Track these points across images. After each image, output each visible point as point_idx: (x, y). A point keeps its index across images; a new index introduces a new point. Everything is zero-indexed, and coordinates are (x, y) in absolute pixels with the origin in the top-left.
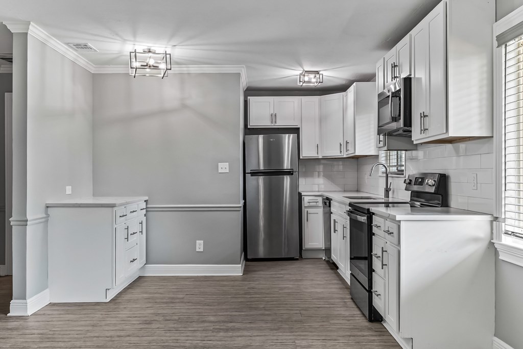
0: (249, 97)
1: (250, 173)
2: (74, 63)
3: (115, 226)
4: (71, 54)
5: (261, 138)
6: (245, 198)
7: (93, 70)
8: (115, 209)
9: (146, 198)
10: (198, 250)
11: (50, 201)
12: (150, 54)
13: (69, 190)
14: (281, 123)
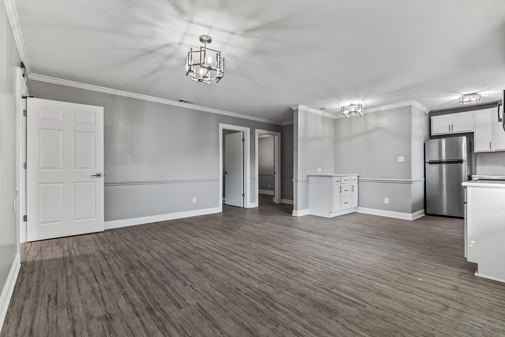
0: (432, 117)
1: (429, 162)
2: (323, 117)
3: (333, 185)
4: (321, 113)
5: (444, 140)
6: (425, 177)
7: (334, 117)
8: (333, 178)
9: (358, 175)
10: (385, 203)
11: (309, 174)
12: (352, 106)
13: (320, 170)
14: (456, 130)
